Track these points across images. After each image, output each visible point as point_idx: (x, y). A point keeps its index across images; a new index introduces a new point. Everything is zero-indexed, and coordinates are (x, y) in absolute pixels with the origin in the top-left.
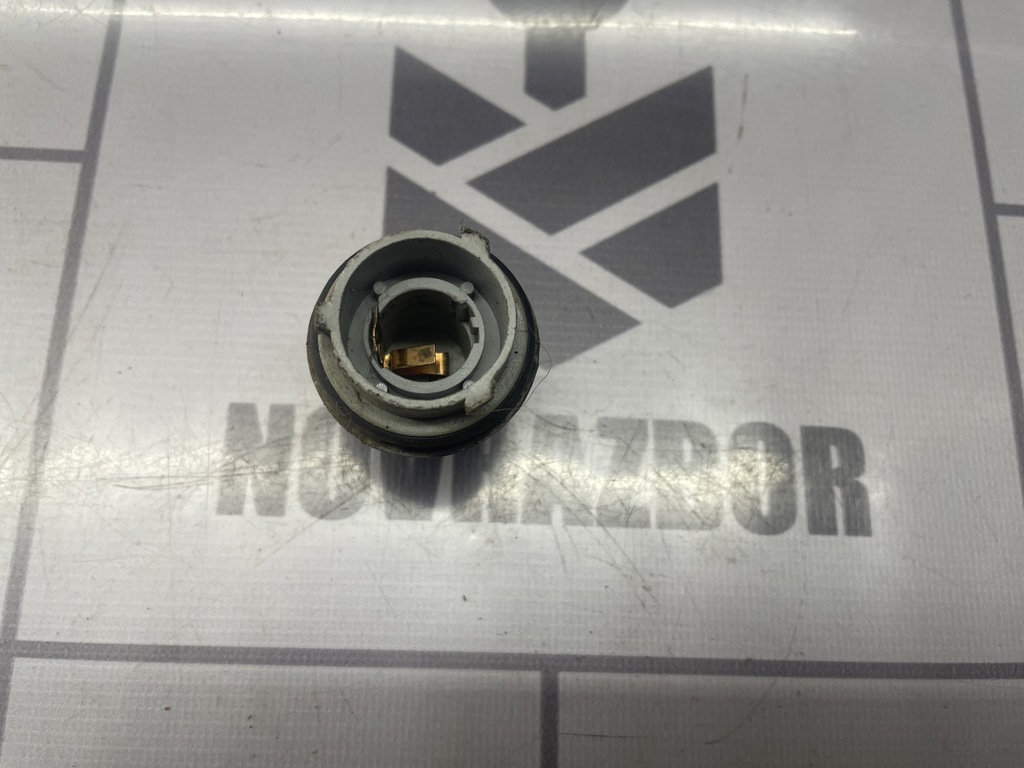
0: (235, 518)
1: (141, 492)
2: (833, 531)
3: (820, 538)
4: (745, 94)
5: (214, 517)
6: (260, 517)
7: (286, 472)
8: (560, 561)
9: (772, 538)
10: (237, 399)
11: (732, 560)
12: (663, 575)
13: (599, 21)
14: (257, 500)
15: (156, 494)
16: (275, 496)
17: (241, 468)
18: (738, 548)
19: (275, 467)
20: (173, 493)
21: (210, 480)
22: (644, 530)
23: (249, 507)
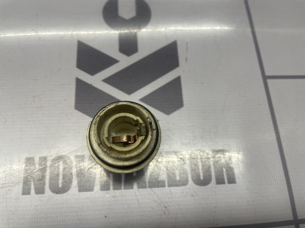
0: (28, 196)
2: (223, 183)
3: (220, 185)
4: (187, 48)
5: (21, 196)
6: (36, 195)
7: (45, 179)
8: (137, 201)
9: (205, 187)
10: (28, 156)
11: (193, 195)
12: (170, 203)
13: (140, 29)
14: (35, 189)
15: (2, 190)
16: (41, 188)
17: (29, 179)
18: (194, 191)
19: (41, 178)
20: (7, 189)
21: (19, 184)
22: (164, 188)
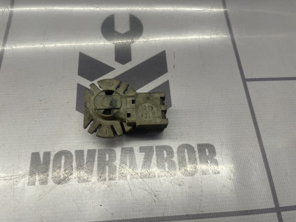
1: (5, 181)
3: (205, 176)
5: (27, 187)
6: (41, 186)
7: (48, 171)
9: (191, 177)
12: (160, 192)
14: (40, 181)
15: (10, 181)
16: (45, 179)
17: (35, 171)
18: (182, 181)
19: (45, 170)
20: (15, 180)
21: (26, 176)
22: (154, 179)
23: (37, 183)
